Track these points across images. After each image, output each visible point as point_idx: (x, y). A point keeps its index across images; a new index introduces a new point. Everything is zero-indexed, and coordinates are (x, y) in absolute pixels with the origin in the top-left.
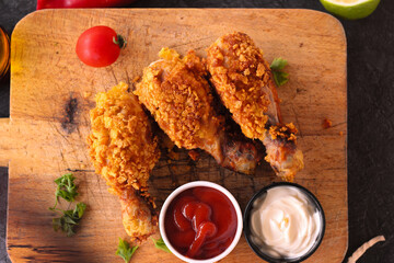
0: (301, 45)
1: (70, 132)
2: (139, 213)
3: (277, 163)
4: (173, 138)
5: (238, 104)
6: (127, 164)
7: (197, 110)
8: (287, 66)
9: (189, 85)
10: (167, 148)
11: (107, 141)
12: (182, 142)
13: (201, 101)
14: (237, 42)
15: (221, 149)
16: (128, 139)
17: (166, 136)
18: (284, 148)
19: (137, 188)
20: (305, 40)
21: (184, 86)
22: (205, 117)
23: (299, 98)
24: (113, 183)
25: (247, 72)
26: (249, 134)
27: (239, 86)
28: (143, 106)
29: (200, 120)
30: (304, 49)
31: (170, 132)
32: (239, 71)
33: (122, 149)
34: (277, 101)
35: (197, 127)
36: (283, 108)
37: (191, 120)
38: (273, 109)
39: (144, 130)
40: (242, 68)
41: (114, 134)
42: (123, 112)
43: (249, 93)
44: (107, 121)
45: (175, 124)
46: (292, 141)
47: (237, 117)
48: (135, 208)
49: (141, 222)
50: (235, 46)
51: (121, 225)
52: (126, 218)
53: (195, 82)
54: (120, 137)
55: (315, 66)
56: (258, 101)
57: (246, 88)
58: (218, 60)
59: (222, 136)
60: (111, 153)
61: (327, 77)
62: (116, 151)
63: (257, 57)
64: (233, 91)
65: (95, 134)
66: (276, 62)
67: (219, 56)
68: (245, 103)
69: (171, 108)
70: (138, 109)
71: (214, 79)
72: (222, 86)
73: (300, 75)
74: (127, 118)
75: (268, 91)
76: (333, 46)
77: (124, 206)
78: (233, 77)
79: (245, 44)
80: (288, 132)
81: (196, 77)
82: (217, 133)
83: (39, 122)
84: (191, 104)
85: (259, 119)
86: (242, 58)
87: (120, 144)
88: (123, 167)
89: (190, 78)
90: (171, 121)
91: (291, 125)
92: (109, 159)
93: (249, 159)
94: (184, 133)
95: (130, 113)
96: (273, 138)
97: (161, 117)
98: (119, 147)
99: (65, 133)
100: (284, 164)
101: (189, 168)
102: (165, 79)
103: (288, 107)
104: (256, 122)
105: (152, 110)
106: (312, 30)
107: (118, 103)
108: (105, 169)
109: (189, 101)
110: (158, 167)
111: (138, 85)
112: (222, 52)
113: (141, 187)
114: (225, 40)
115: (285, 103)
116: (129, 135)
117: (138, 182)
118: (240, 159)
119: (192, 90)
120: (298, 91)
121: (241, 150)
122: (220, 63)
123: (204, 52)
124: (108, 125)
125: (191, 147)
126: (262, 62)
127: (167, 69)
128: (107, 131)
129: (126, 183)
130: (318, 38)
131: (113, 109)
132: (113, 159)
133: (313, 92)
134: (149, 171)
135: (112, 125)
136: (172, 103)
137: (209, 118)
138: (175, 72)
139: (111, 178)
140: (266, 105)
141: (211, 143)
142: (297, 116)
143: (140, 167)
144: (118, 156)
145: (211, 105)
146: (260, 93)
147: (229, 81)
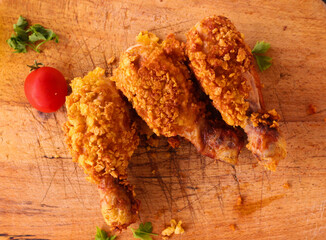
0: (285, 28)
1: (46, 118)
2: (118, 202)
3: (258, 151)
4: (151, 126)
5: (218, 91)
6: (104, 152)
7: (175, 96)
8: (271, 50)
9: (166, 71)
10: (146, 135)
11: (84, 129)
12: (160, 129)
13: (180, 87)
14: (216, 26)
15: (201, 137)
16: (104, 127)
17: (144, 122)
18: (266, 136)
19: (116, 176)
20: (289, 23)
21: (162, 72)
22: (184, 104)
23: (282, 83)
24: (91, 172)
25: (227, 57)
26: (229, 121)
27: (218, 72)
28: (120, 92)
29: (179, 108)
30: (288, 32)
31: (148, 120)
32: (218, 57)
33: (99, 137)
34: (259, 87)
35: (176, 115)
36: (265, 93)
37: (170, 107)
38: (255, 95)
39: (121, 117)
40: (221, 53)
41: (90, 122)
42: (100, 98)
43: (229, 79)
44: (83, 108)
45: (153, 111)
46: (275, 129)
47: (217, 104)
48: (114, 197)
49: (120, 211)
50: (214, 31)
51: (99, 214)
52: (105, 207)
53: (173, 68)
54: (97, 124)
55: (299, 50)
56: (239, 87)
57: (227, 74)
58: (197, 45)
59: (202, 122)
60: (87, 141)
61: (312, 61)
62: (92, 139)
63: (237, 41)
64: (212, 77)
65: (72, 122)
66: (258, 46)
67: (198, 41)
68: (225, 90)
69: (149, 95)
70: (115, 95)
71: (193, 64)
72: (201, 72)
73: (284, 59)
74: (103, 104)
75: (250, 77)
76: (318, 30)
77: (102, 195)
78: (213, 63)
79: (225, 28)
80: (271, 119)
81: (175, 63)
82: (197, 120)
83: (16, 108)
84: (170, 91)
85: (240, 106)
86: (221, 43)
87: (97, 131)
88: (99, 155)
89: (168, 64)
90: (149, 108)
91: (274, 112)
92: (85, 148)
93: (230, 147)
94: (162, 120)
95: (107, 99)
96: (255, 125)
97: (139, 104)
98: (96, 134)
99: (41, 119)
100: (266, 153)
101: (168, 155)
102: (143, 65)
103: (271, 92)
104: (237, 109)
105: (129, 96)
106: (296, 13)
107: (94, 89)
108: (82, 157)
109: (167, 87)
110: (137, 154)
111: (115, 71)
112: (201, 37)
113: (120, 176)
114: (204, 24)
115: (267, 89)
116: (106, 122)
117: (116, 170)
118: (221, 147)
119: (170, 76)
120: (281, 75)
121: (221, 138)
122: (199, 48)
123: (184, 36)
124: (84, 112)
125: (170, 135)
126: (243, 47)
127: (144, 54)
128: (83, 118)
129: (103, 171)
130: (302, 21)
131: (89, 95)
132: (90, 148)
133: (297, 77)
134: (128, 159)
135: (89, 112)
136: (150, 89)
137: (189, 105)
138: (152, 58)
139: (88, 167)
140: (247, 91)
141: (191, 131)
142: (280, 102)
143: (118, 155)
144: (95, 144)
145: (190, 91)
146: (241, 79)
147: (209, 66)
